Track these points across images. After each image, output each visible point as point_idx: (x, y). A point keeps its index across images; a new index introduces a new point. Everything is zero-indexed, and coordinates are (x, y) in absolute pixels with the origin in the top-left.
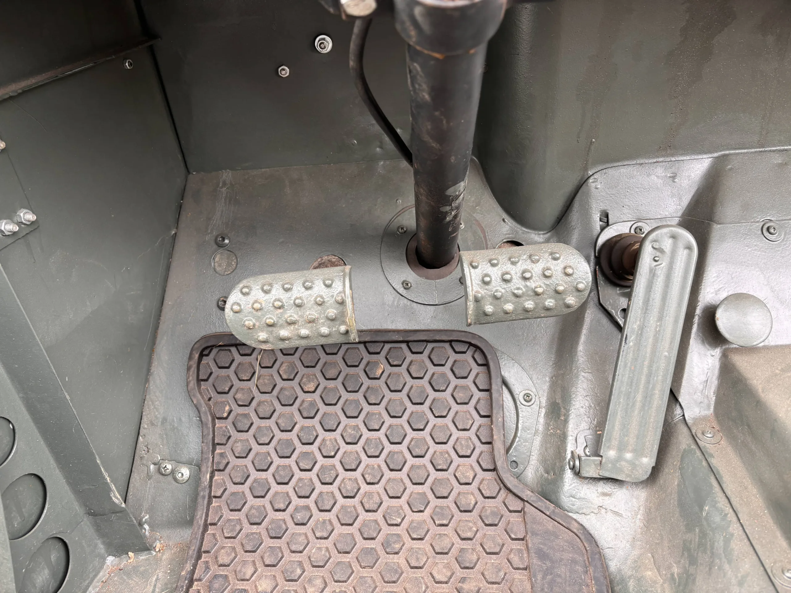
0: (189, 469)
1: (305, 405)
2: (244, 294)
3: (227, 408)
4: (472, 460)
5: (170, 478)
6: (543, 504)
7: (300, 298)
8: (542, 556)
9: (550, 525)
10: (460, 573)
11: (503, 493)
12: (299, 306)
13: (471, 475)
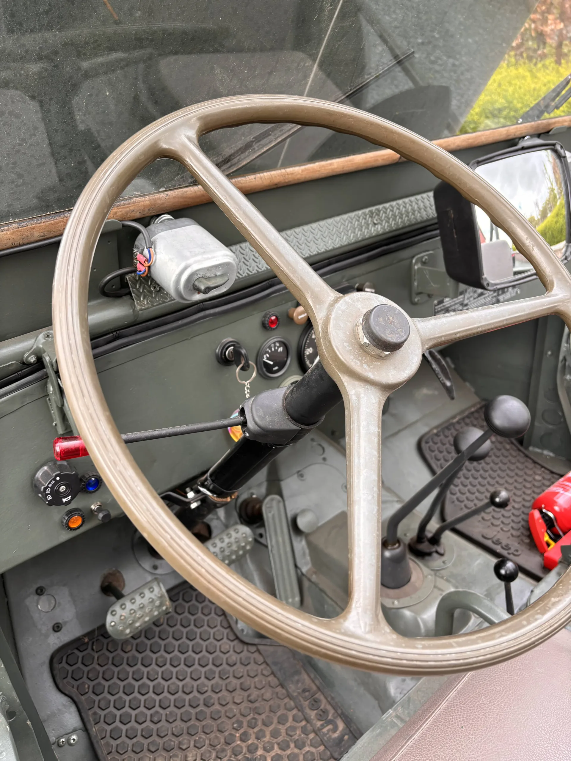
0: (76, 734)
1: (130, 659)
2: (114, 615)
3: (86, 686)
4: (225, 640)
5: (67, 746)
6: (264, 641)
7: (142, 604)
8: (275, 664)
9: (271, 649)
10: (246, 694)
11: (245, 648)
12: (142, 608)
13: (227, 647)
